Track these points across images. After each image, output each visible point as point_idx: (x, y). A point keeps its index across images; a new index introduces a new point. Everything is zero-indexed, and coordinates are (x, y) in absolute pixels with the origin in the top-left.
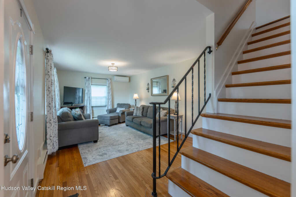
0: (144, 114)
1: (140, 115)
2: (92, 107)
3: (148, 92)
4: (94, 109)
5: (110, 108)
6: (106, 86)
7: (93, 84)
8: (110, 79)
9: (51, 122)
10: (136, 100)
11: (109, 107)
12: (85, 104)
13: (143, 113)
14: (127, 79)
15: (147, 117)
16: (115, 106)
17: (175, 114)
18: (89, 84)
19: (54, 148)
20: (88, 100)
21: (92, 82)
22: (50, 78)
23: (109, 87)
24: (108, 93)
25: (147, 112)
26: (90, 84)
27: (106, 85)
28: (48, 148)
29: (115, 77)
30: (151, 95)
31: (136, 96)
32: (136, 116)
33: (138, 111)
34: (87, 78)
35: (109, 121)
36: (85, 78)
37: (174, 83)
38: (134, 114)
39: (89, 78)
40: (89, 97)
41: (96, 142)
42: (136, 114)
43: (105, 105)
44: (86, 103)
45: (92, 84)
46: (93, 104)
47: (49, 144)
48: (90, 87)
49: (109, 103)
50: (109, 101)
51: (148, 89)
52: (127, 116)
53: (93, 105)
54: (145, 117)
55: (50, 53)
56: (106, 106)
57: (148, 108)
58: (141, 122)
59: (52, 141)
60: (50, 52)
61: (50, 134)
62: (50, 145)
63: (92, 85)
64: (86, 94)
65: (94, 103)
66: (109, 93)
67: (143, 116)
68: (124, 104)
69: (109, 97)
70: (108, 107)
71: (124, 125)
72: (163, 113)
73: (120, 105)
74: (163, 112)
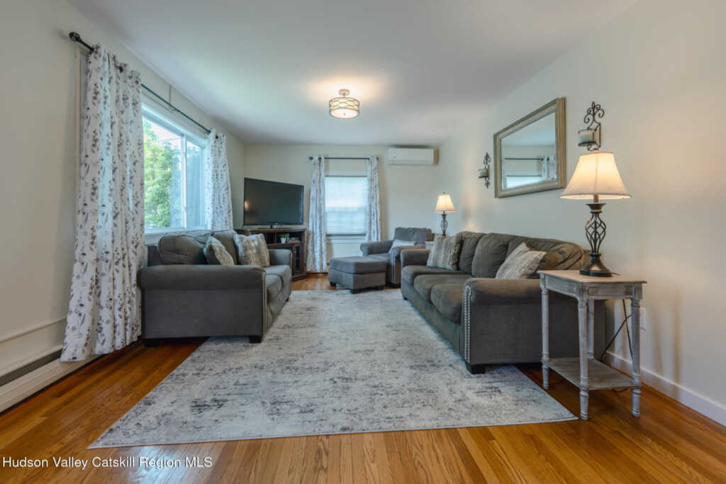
0: (463, 265)
1: (449, 267)
2: (328, 236)
3: (487, 184)
4: (334, 241)
5: (375, 240)
6: (366, 179)
7: (331, 173)
8: (378, 158)
9: (85, 259)
10: (444, 216)
11: (372, 239)
12: (310, 229)
13: (459, 259)
14: (428, 155)
15: (471, 274)
16: (391, 236)
17: (586, 273)
18: (320, 175)
19: (104, 341)
20: (316, 216)
21: (327, 169)
22: (89, 127)
23: (371, 180)
24: (371, 197)
25: (472, 256)
26: (323, 175)
27: (365, 176)
28: (66, 340)
29: (391, 150)
30: (496, 196)
31: (444, 202)
32: (436, 267)
33: (443, 250)
34: (316, 158)
35: (351, 276)
36: (311, 158)
37: (595, 125)
38: (430, 263)
39: (320, 159)
40: (320, 209)
41: (256, 339)
42: (435, 261)
43: (362, 232)
44: (311, 225)
45: (329, 174)
46: (332, 228)
47: (74, 329)
48: (323, 181)
49: (374, 227)
50: (374, 222)
51: (486, 175)
52: (405, 265)
53: (330, 231)
54: (466, 273)
55: (96, 53)
56: (364, 235)
57: (477, 242)
58: (430, 291)
59: (83, 321)
60: (95, 50)
61: (78, 298)
62: (76, 332)
63: (327, 176)
64: (311, 201)
65: (332, 226)
66: (373, 197)
67: (458, 269)
68: (414, 231)
69: (373, 210)
70: (370, 236)
71: (397, 294)
72: (525, 263)
73: (403, 233)
74: (524, 259)
